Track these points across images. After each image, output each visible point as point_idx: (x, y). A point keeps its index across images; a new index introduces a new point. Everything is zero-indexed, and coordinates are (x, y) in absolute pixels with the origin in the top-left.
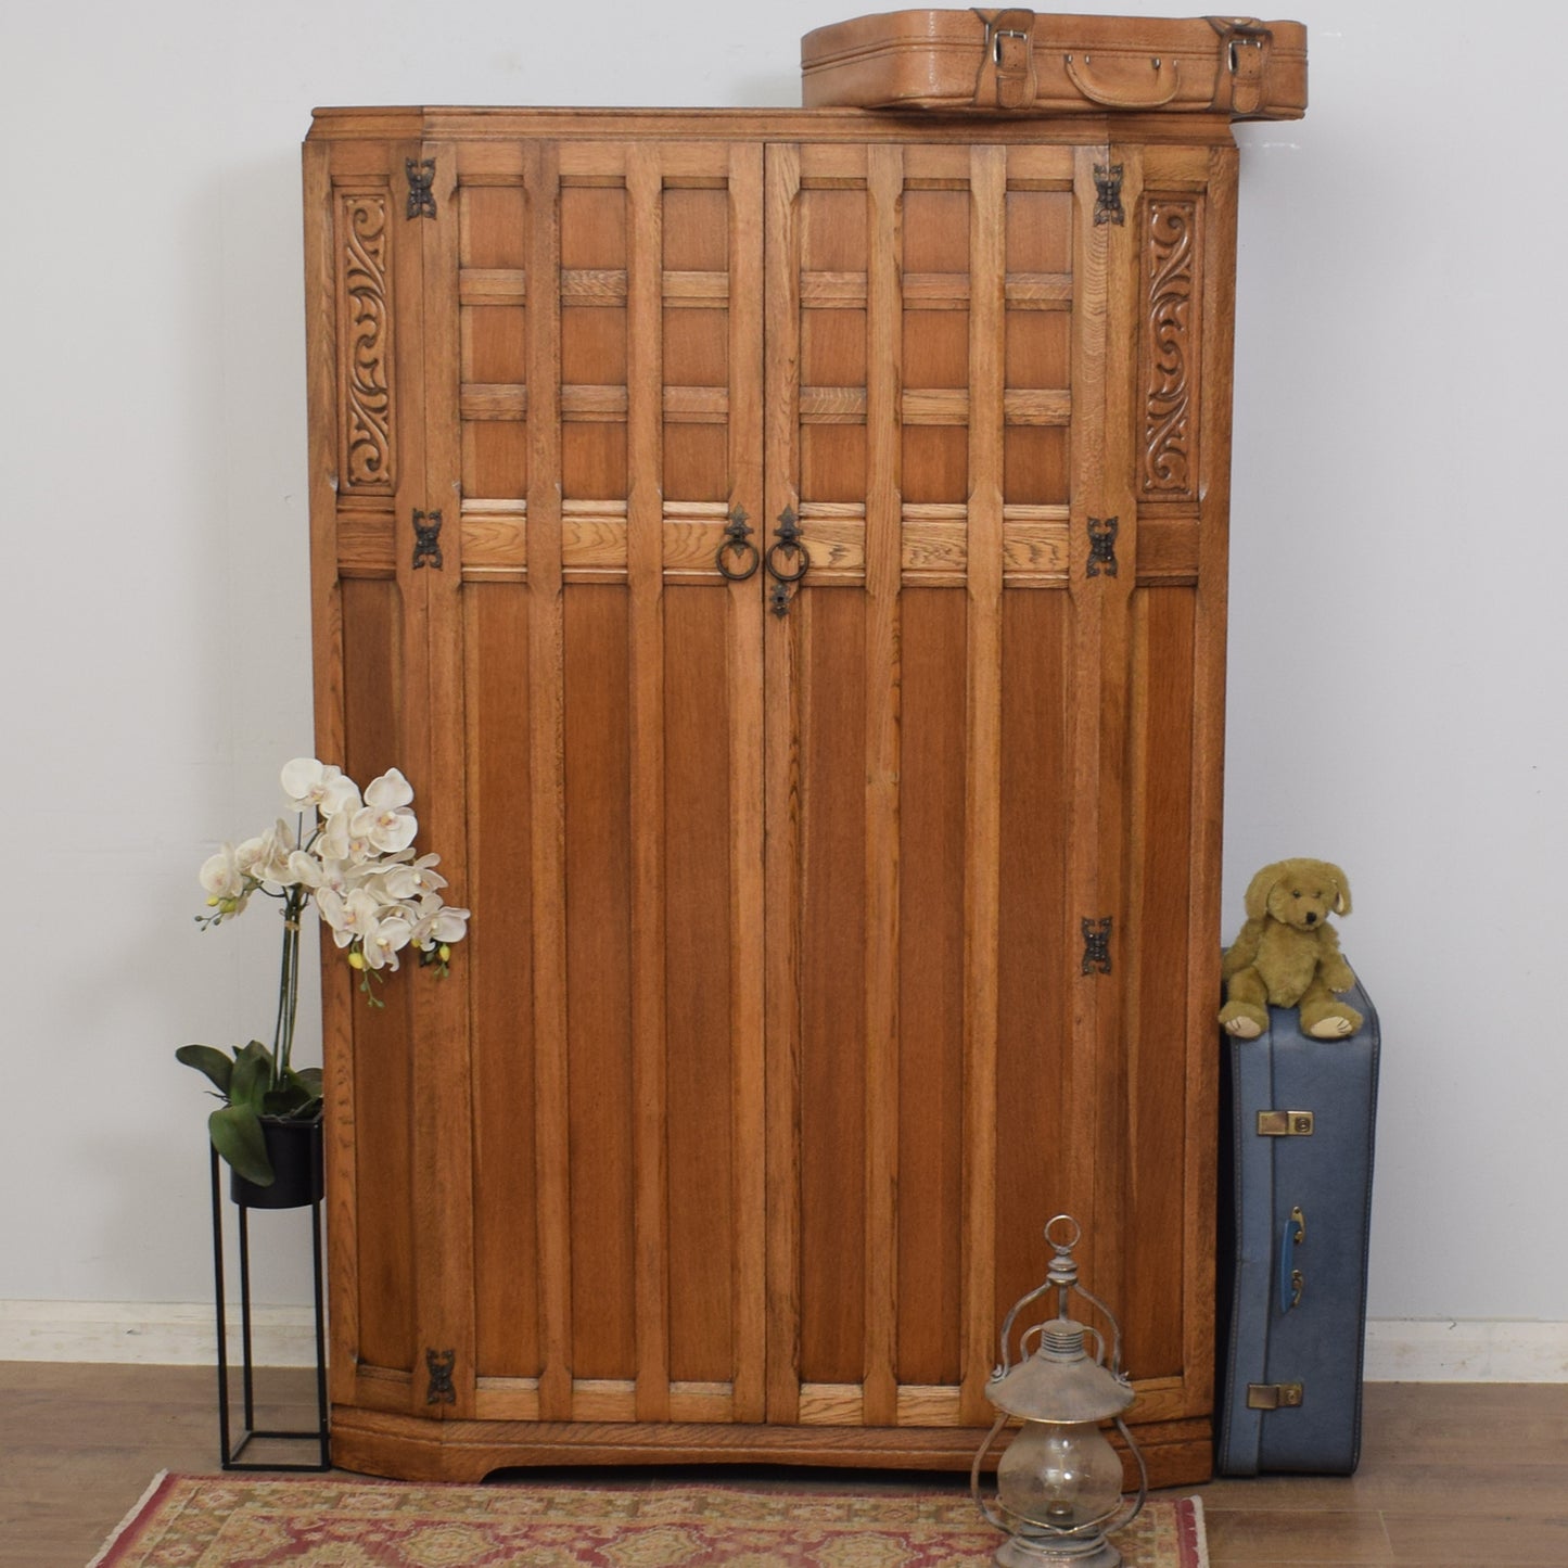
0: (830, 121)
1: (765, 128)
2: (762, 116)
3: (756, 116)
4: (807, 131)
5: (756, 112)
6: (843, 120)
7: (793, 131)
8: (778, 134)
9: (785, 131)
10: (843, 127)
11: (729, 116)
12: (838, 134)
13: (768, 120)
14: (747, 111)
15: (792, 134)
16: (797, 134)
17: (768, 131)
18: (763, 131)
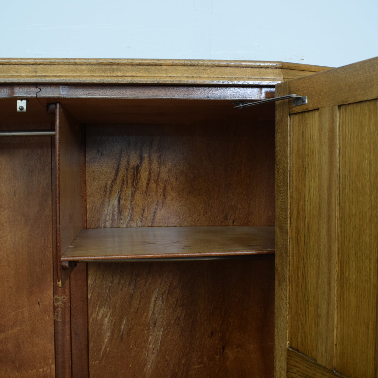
0: (84, 67)
1: (36, 72)
2: (33, 64)
3: (29, 64)
4: (67, 74)
5: (29, 61)
6: (94, 67)
7: (56, 74)
8: (45, 76)
9: (50, 74)
10: (94, 71)
11: (10, 64)
12: (90, 76)
13: (39, 67)
14: (23, 61)
15: (56, 76)
16: (60, 76)
17: (38, 74)
18: (34, 74)
